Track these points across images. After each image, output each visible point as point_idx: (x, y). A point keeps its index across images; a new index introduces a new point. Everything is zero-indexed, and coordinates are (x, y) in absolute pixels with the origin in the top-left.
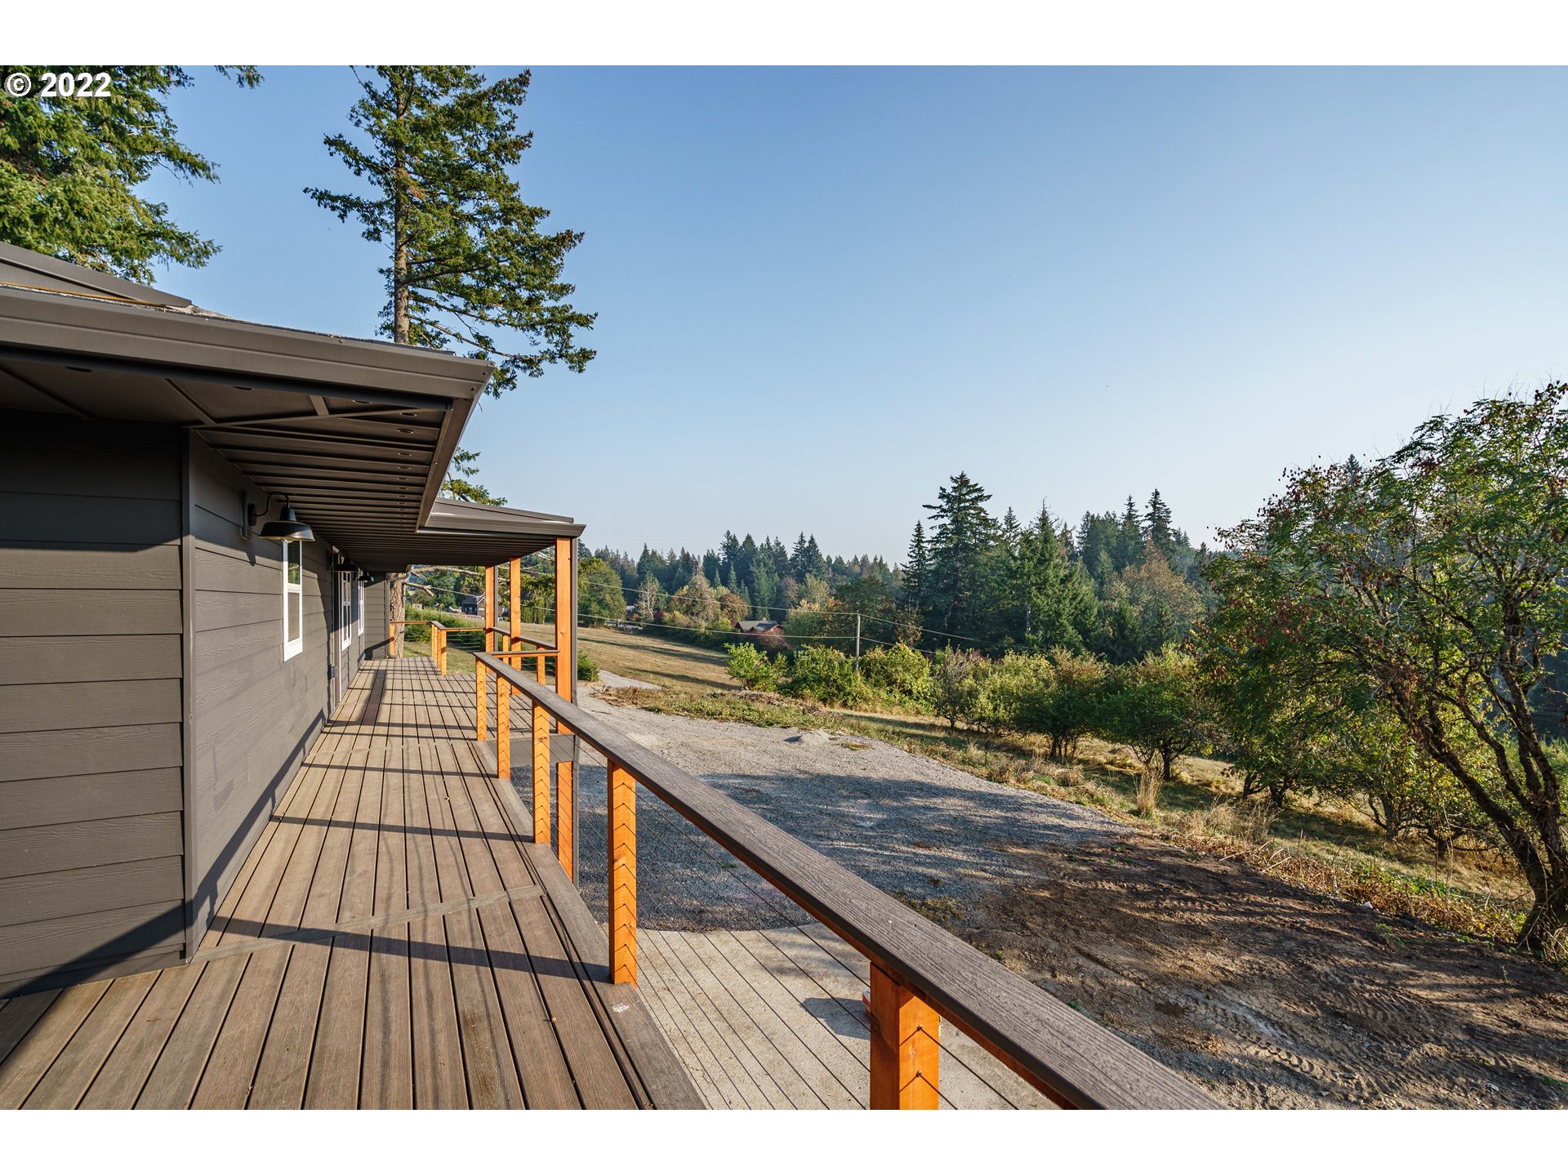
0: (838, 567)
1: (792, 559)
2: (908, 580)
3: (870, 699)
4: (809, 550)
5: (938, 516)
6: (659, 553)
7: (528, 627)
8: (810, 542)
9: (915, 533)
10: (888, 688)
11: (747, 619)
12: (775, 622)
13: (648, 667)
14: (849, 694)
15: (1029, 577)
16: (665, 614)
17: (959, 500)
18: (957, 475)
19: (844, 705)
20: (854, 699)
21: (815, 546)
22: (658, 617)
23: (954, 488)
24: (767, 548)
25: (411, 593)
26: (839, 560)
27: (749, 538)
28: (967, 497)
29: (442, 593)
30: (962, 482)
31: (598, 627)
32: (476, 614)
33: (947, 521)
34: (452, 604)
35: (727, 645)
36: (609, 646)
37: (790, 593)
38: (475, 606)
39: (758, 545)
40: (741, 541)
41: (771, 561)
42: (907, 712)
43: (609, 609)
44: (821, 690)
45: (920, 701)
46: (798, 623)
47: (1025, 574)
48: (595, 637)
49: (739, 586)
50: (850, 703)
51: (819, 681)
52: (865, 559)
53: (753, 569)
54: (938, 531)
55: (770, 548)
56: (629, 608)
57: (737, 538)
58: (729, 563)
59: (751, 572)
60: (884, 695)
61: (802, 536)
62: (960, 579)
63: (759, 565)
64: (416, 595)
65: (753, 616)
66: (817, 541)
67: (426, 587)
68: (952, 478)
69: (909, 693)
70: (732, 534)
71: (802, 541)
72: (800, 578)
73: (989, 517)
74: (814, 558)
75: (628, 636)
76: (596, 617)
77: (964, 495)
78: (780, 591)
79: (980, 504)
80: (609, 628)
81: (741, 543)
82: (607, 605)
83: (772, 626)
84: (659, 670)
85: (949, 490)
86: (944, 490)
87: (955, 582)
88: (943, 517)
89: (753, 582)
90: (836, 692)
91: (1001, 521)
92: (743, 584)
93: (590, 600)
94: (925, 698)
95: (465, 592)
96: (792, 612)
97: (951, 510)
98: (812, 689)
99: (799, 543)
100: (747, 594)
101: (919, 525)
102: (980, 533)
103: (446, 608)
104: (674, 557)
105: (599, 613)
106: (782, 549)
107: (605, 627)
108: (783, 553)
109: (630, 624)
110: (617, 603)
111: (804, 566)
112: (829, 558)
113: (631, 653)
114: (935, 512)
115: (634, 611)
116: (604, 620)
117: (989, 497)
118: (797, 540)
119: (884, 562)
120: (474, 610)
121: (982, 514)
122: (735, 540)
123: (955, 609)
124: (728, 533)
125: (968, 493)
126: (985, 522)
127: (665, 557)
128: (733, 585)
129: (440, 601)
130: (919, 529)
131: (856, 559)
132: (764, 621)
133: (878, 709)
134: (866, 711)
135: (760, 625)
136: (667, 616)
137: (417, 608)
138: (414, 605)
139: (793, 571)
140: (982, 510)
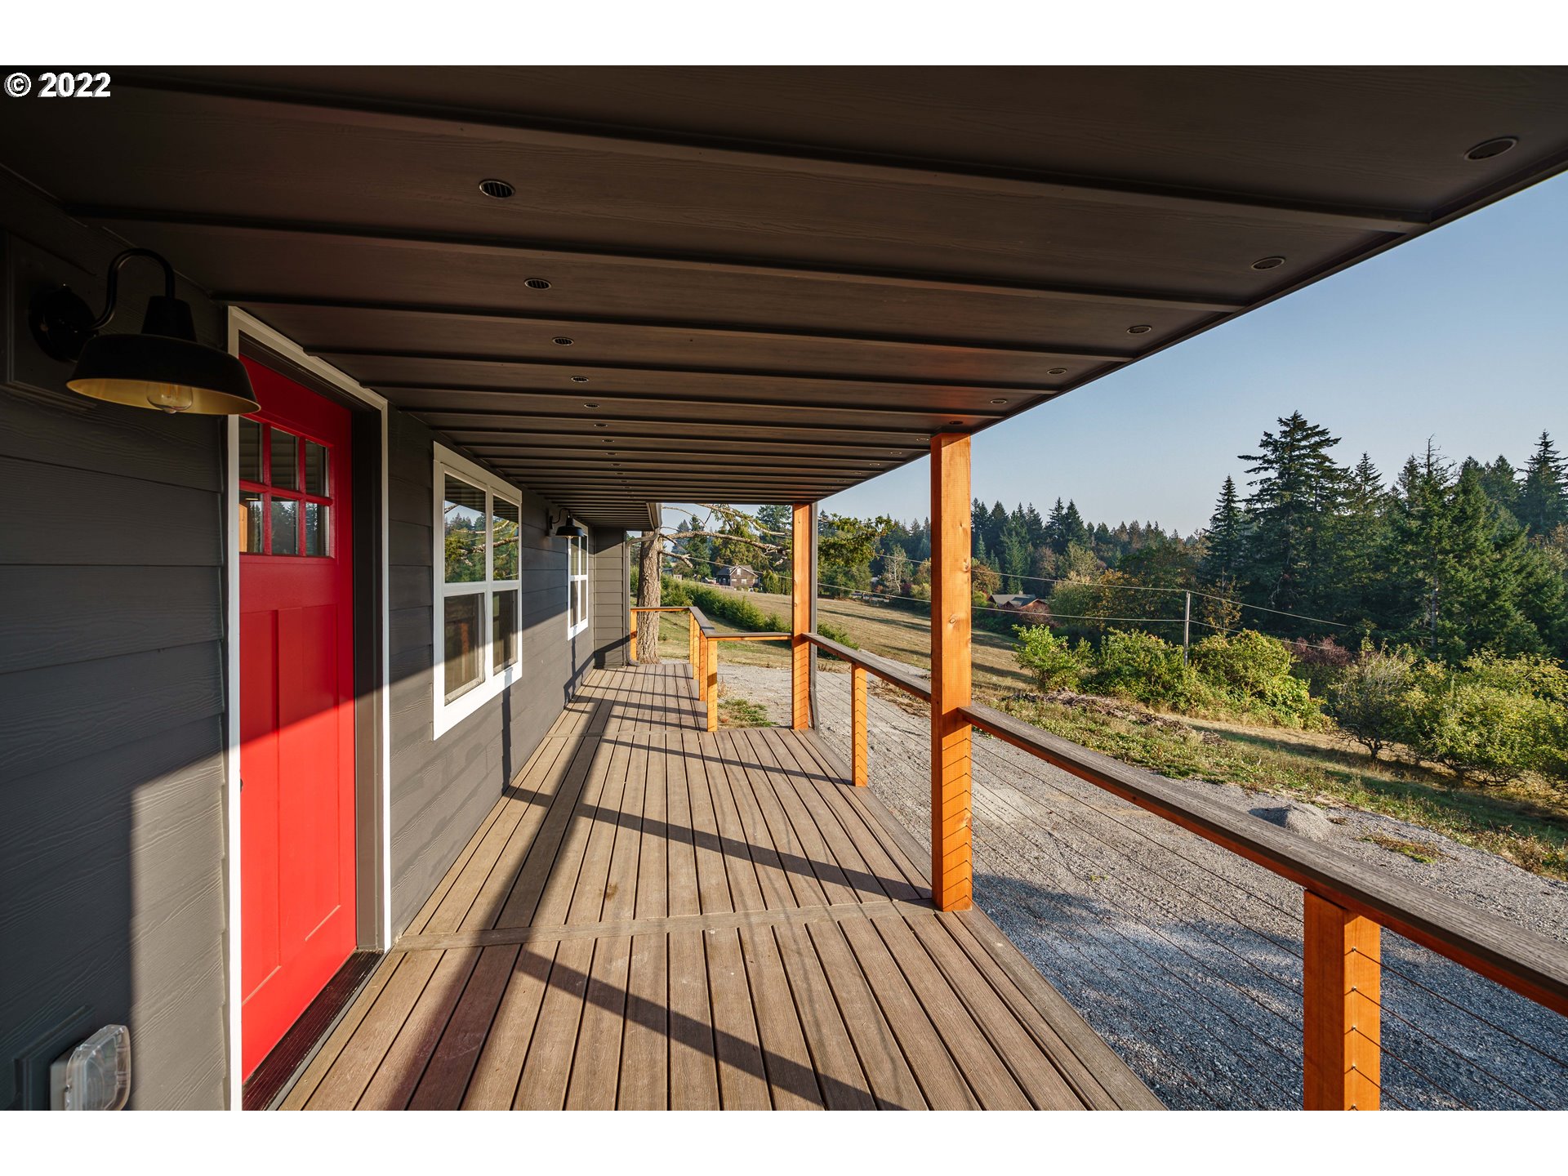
0: (1102, 536)
1: (1047, 528)
2: (1214, 549)
3: (1210, 702)
4: (1068, 520)
5: (1260, 469)
6: (901, 524)
7: (777, 599)
8: (1069, 508)
9: (1224, 492)
10: (1229, 688)
11: (999, 593)
12: (1033, 596)
13: (904, 645)
14: (1182, 694)
15: (1439, 541)
16: (913, 586)
17: (1292, 447)
18: (1287, 415)
19: (1174, 708)
20: (1188, 701)
21: (1076, 513)
22: (906, 590)
23: (1284, 432)
24: (1019, 516)
25: (673, 565)
26: (1103, 528)
27: (998, 507)
28: (1304, 443)
29: (699, 564)
30: (1296, 424)
31: (844, 599)
32: (729, 585)
33: (1272, 474)
34: (707, 575)
35: (1015, 627)
36: (859, 620)
37: (1046, 564)
38: (728, 577)
39: (1009, 512)
40: (990, 509)
41: (1024, 530)
42: (1260, 721)
43: (855, 580)
44: (1140, 687)
45: (1278, 707)
46: (1066, 598)
47: (1432, 538)
48: (842, 610)
49: (989, 557)
50: (1182, 705)
51: (1137, 674)
52: (1134, 527)
53: (1003, 538)
54: (1259, 487)
55: (1022, 516)
56: (874, 579)
57: (986, 506)
58: (977, 533)
59: (1002, 542)
60: (1225, 697)
61: (1059, 502)
62: (1293, 546)
63: (1010, 535)
64: (677, 566)
65: (1004, 590)
66: (1077, 507)
67: (684, 557)
68: (1280, 420)
69: (1261, 695)
70: (980, 502)
71: (1059, 507)
72: (1060, 548)
73: (1335, 466)
74: (1074, 525)
75: (874, 609)
76: (843, 588)
77: (1299, 440)
78: (1034, 562)
79: (1324, 451)
80: (854, 600)
81: (990, 511)
82: (853, 576)
83: (1030, 600)
84: (917, 648)
85: (1277, 436)
86: (1270, 436)
87: (1286, 550)
88: (1266, 469)
89: (1004, 552)
90: (1162, 691)
91: (1354, 470)
92: (993, 555)
93: (836, 572)
94: (1284, 703)
95: (719, 563)
96: (1059, 586)
97: (1279, 460)
98: (1127, 685)
99: (1056, 510)
100: (997, 566)
101: (1229, 481)
102: (1323, 488)
103: (703, 579)
104: (918, 527)
105: (845, 585)
106: (1036, 516)
107: (851, 599)
108: (1036, 520)
109: (874, 596)
110: (863, 575)
111: (1061, 535)
112: (1090, 525)
113: (883, 628)
114: (1256, 464)
115: (878, 583)
116: (850, 591)
117: (1336, 441)
118: (1054, 506)
119: (1160, 529)
120: (727, 580)
121: (1327, 464)
122: (983, 509)
123: (1285, 583)
124: (976, 500)
125: (1305, 438)
126: (1331, 474)
127: (908, 528)
128: (983, 556)
129: (697, 572)
130: (1229, 485)
131: (1123, 526)
132: (1021, 594)
133: (1222, 715)
134: (1205, 717)
135: (1016, 599)
136: (915, 589)
137: (677, 579)
138: (675, 576)
139: (1049, 540)
140: (1325, 459)
